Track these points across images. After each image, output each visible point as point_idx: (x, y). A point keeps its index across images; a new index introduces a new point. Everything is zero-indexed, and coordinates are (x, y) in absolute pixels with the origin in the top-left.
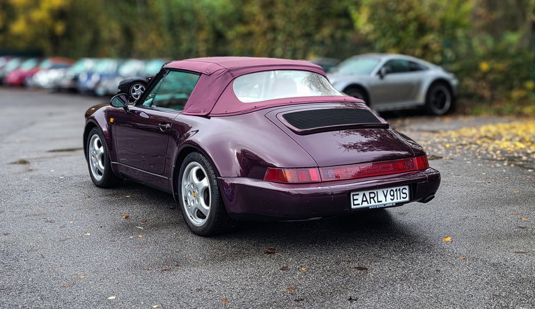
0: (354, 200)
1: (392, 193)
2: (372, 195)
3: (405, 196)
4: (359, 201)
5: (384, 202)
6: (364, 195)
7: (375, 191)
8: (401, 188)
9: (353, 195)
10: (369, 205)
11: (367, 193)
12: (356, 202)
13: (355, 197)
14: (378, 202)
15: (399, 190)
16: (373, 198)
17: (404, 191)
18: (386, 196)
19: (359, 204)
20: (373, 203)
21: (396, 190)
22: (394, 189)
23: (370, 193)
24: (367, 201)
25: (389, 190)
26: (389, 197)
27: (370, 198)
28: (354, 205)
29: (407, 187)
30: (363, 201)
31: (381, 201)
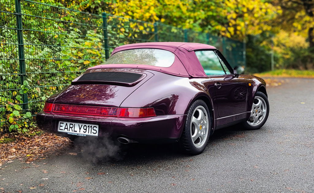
0: (60, 126)
1: (85, 128)
2: (71, 126)
3: (95, 132)
4: (63, 128)
5: (78, 132)
6: (67, 124)
7: (74, 124)
8: (93, 126)
9: (61, 123)
10: (69, 131)
11: (68, 124)
12: (61, 128)
13: (61, 125)
14: (74, 131)
15: (91, 127)
16: (72, 128)
17: (95, 128)
18: (80, 129)
19: (62, 130)
20: (71, 131)
21: (89, 126)
22: (87, 125)
23: (70, 124)
24: (67, 129)
25: (84, 125)
26: (82, 130)
27: (70, 127)
28: (60, 129)
29: (97, 126)
30: (65, 128)
31: (76, 131)
